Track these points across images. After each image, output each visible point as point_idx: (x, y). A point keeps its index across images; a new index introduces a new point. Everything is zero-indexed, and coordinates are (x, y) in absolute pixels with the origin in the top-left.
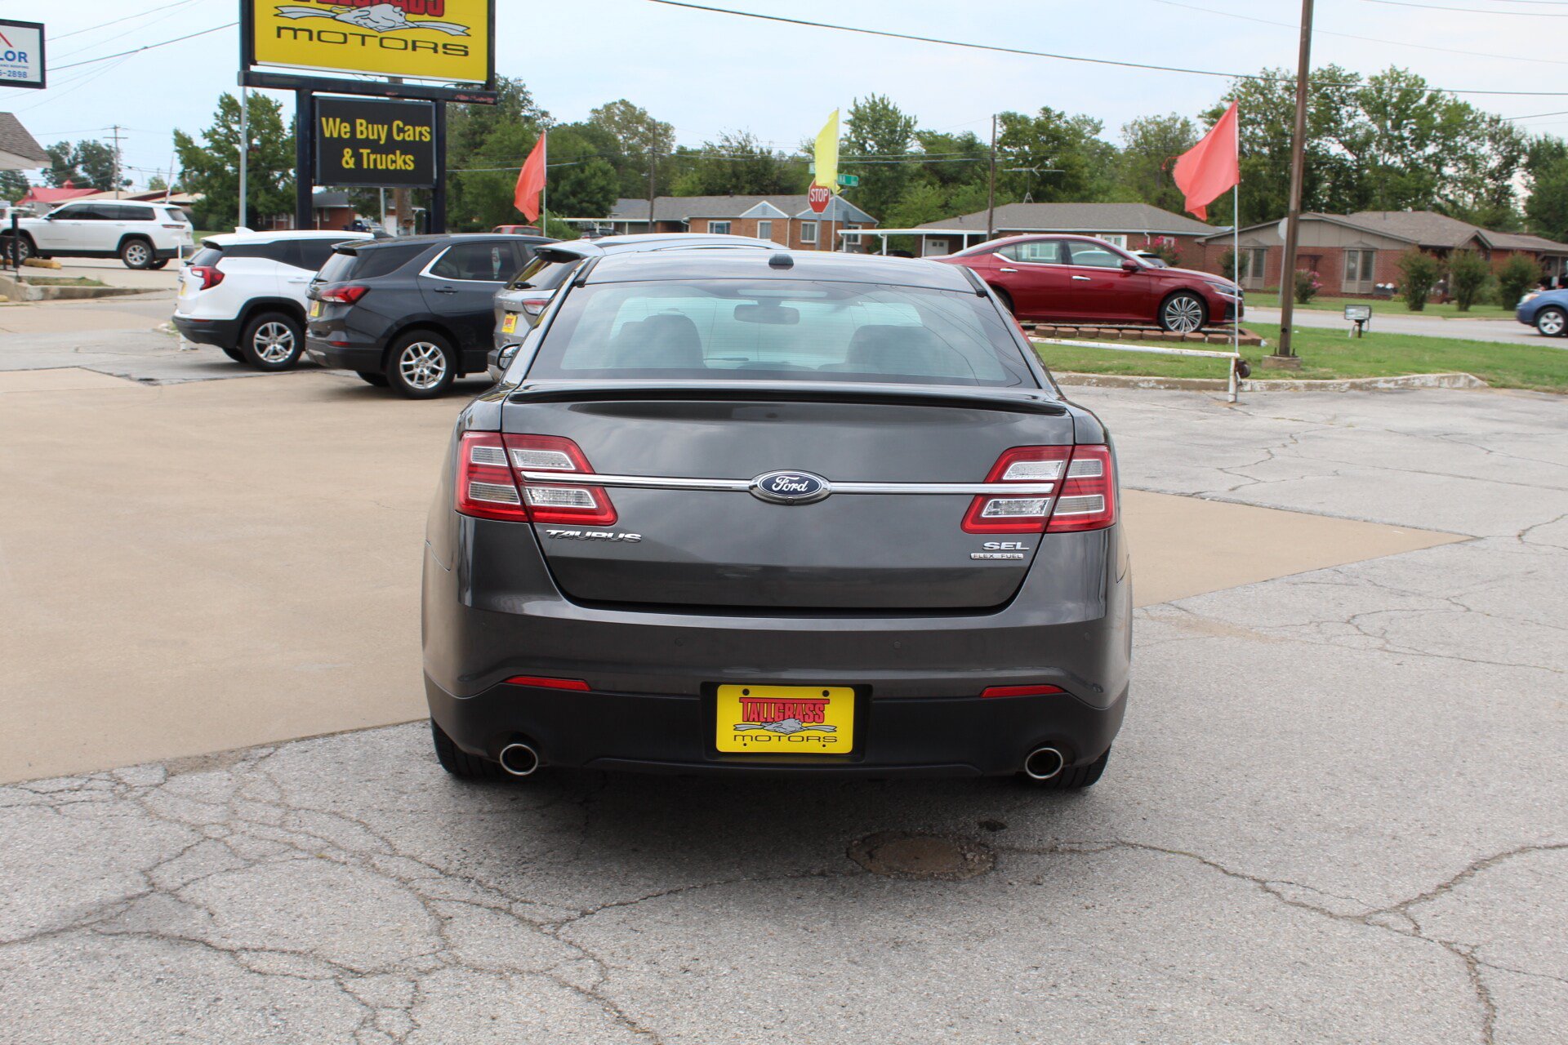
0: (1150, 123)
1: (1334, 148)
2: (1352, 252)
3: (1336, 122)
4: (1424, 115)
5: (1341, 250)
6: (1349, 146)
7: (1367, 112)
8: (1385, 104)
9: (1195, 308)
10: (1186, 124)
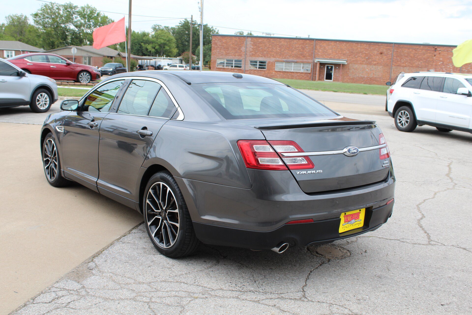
0: (14, 16)
1: (72, 27)
2: (85, 58)
3: (72, 19)
4: (96, 18)
5: (82, 57)
6: (76, 26)
7: (80, 17)
8: (85, 15)
9: (88, 76)
10: (26, 17)
